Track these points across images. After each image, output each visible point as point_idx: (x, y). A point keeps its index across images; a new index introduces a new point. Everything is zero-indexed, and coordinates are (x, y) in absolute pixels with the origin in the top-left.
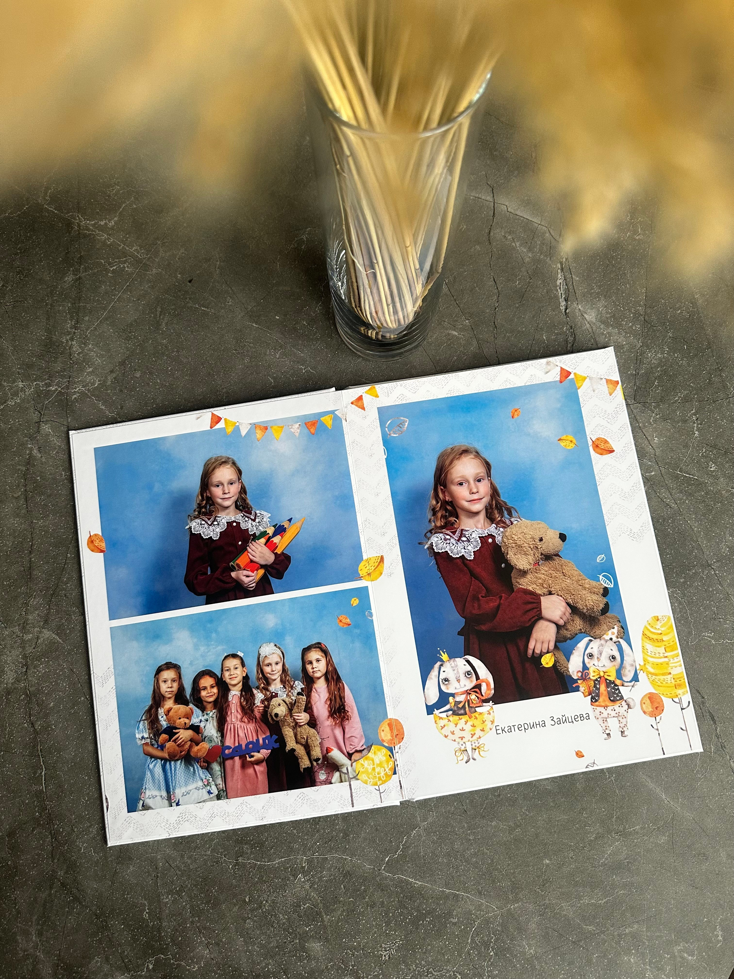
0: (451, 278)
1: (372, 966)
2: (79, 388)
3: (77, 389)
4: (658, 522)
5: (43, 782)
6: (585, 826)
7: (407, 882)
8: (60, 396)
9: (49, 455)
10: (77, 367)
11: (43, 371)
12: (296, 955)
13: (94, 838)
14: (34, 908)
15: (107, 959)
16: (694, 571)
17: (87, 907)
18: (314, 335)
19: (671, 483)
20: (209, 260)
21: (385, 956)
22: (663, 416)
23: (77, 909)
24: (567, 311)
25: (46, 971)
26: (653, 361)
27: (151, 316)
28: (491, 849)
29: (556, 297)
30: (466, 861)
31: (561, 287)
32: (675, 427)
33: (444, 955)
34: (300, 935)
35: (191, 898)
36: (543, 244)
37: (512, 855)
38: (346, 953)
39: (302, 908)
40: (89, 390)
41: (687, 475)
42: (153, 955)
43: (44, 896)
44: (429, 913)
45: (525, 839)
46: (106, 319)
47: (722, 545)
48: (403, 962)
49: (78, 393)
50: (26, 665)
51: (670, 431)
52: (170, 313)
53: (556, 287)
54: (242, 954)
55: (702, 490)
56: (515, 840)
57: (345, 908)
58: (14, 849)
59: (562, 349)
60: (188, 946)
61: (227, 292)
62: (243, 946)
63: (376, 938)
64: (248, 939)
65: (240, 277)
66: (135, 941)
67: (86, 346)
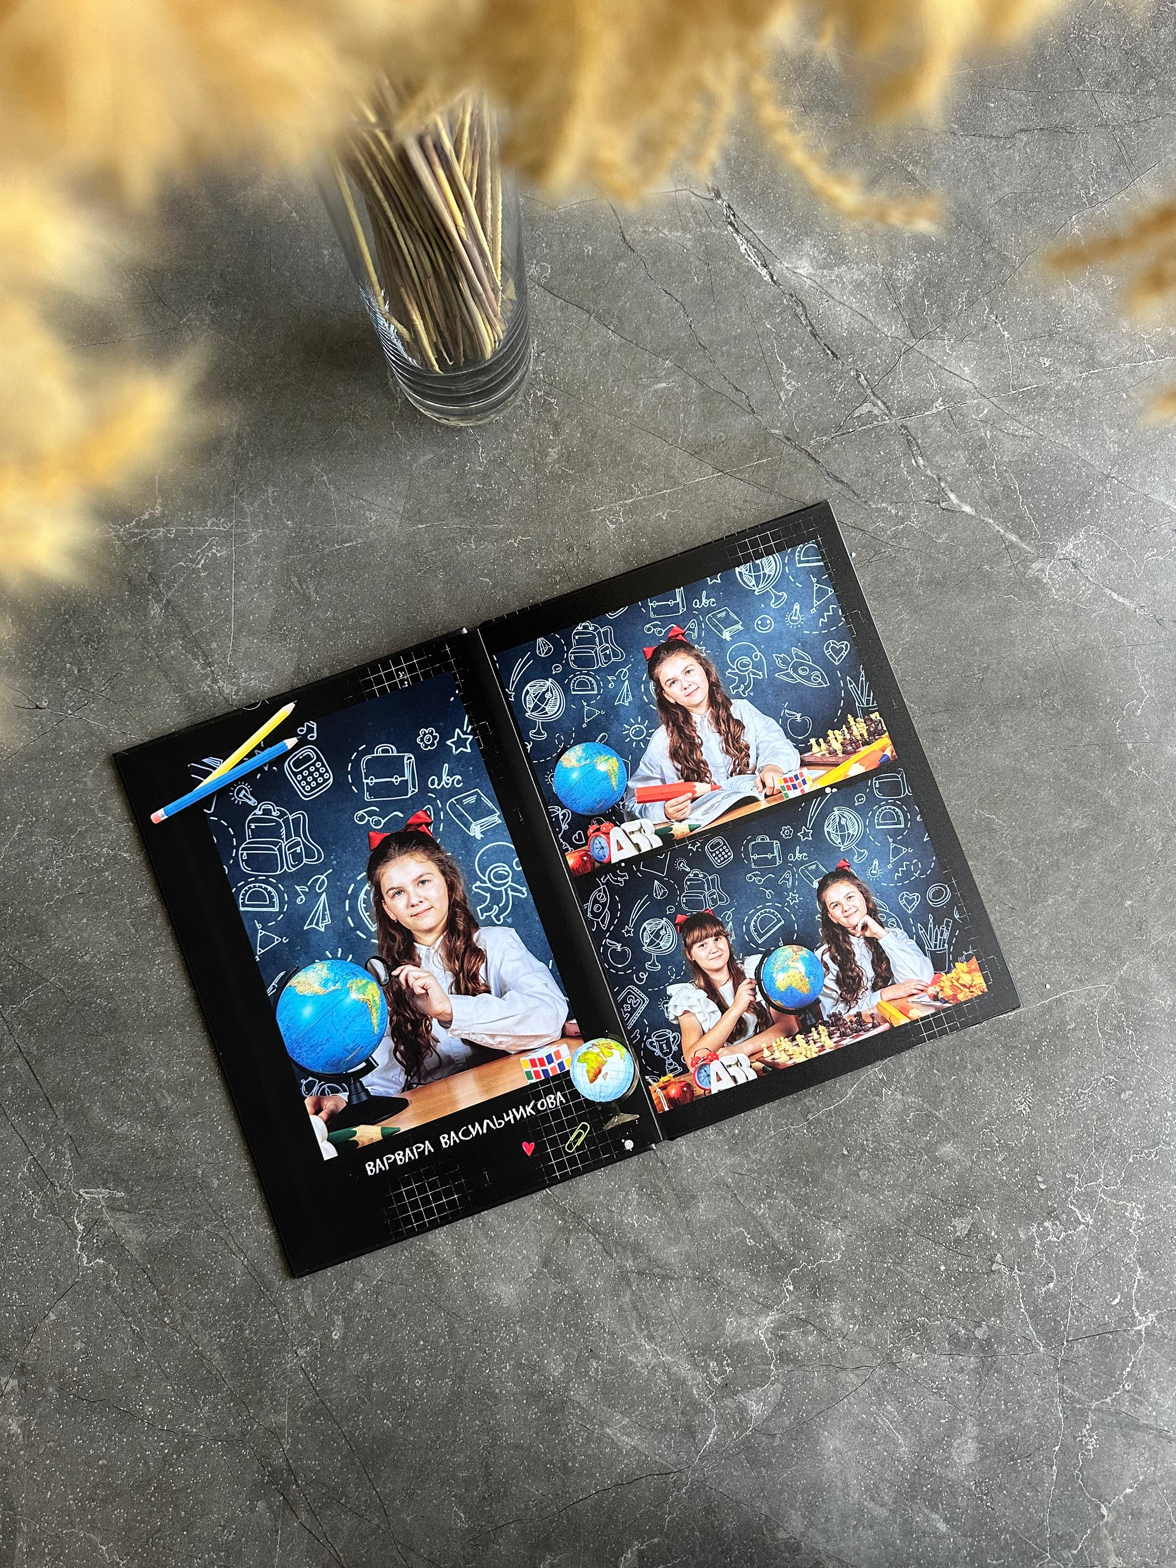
0: (615, 321)
1: (1017, 1129)
4: (1025, 463)
6: (1145, 840)
12: (934, 1173)
13: (639, 1203)
14: (626, 1319)
15: (740, 1313)
16: (1095, 494)
17: (682, 1278)
18: (499, 492)
19: (1012, 409)
20: (312, 481)
21: (1024, 1109)
22: (957, 338)
23: (672, 1287)
24: (775, 278)
25: (684, 1369)
26: (908, 278)
27: (291, 594)
28: (1064, 929)
29: (751, 269)
30: (1046, 959)
31: (749, 253)
32: (978, 342)
33: (1083, 1067)
34: (924, 1149)
35: (786, 1192)
36: (696, 213)
37: (1089, 920)
38: (984, 1134)
39: (908, 1121)
41: (1024, 389)
42: (785, 1274)
43: (627, 1299)
44: (1041, 1037)
45: (1092, 895)
46: (239, 631)
47: (1108, 445)
48: (1047, 1102)
51: (975, 350)
52: (310, 575)
53: (744, 257)
54: (878, 1209)
55: (1049, 396)
56: (1083, 903)
57: (952, 1091)
58: (561, 1274)
59: (797, 327)
60: (816, 1241)
61: (360, 507)
62: (873, 1201)
63: (1004, 1098)
64: (873, 1190)
65: (363, 478)
66: (757, 1274)
67: (239, 679)
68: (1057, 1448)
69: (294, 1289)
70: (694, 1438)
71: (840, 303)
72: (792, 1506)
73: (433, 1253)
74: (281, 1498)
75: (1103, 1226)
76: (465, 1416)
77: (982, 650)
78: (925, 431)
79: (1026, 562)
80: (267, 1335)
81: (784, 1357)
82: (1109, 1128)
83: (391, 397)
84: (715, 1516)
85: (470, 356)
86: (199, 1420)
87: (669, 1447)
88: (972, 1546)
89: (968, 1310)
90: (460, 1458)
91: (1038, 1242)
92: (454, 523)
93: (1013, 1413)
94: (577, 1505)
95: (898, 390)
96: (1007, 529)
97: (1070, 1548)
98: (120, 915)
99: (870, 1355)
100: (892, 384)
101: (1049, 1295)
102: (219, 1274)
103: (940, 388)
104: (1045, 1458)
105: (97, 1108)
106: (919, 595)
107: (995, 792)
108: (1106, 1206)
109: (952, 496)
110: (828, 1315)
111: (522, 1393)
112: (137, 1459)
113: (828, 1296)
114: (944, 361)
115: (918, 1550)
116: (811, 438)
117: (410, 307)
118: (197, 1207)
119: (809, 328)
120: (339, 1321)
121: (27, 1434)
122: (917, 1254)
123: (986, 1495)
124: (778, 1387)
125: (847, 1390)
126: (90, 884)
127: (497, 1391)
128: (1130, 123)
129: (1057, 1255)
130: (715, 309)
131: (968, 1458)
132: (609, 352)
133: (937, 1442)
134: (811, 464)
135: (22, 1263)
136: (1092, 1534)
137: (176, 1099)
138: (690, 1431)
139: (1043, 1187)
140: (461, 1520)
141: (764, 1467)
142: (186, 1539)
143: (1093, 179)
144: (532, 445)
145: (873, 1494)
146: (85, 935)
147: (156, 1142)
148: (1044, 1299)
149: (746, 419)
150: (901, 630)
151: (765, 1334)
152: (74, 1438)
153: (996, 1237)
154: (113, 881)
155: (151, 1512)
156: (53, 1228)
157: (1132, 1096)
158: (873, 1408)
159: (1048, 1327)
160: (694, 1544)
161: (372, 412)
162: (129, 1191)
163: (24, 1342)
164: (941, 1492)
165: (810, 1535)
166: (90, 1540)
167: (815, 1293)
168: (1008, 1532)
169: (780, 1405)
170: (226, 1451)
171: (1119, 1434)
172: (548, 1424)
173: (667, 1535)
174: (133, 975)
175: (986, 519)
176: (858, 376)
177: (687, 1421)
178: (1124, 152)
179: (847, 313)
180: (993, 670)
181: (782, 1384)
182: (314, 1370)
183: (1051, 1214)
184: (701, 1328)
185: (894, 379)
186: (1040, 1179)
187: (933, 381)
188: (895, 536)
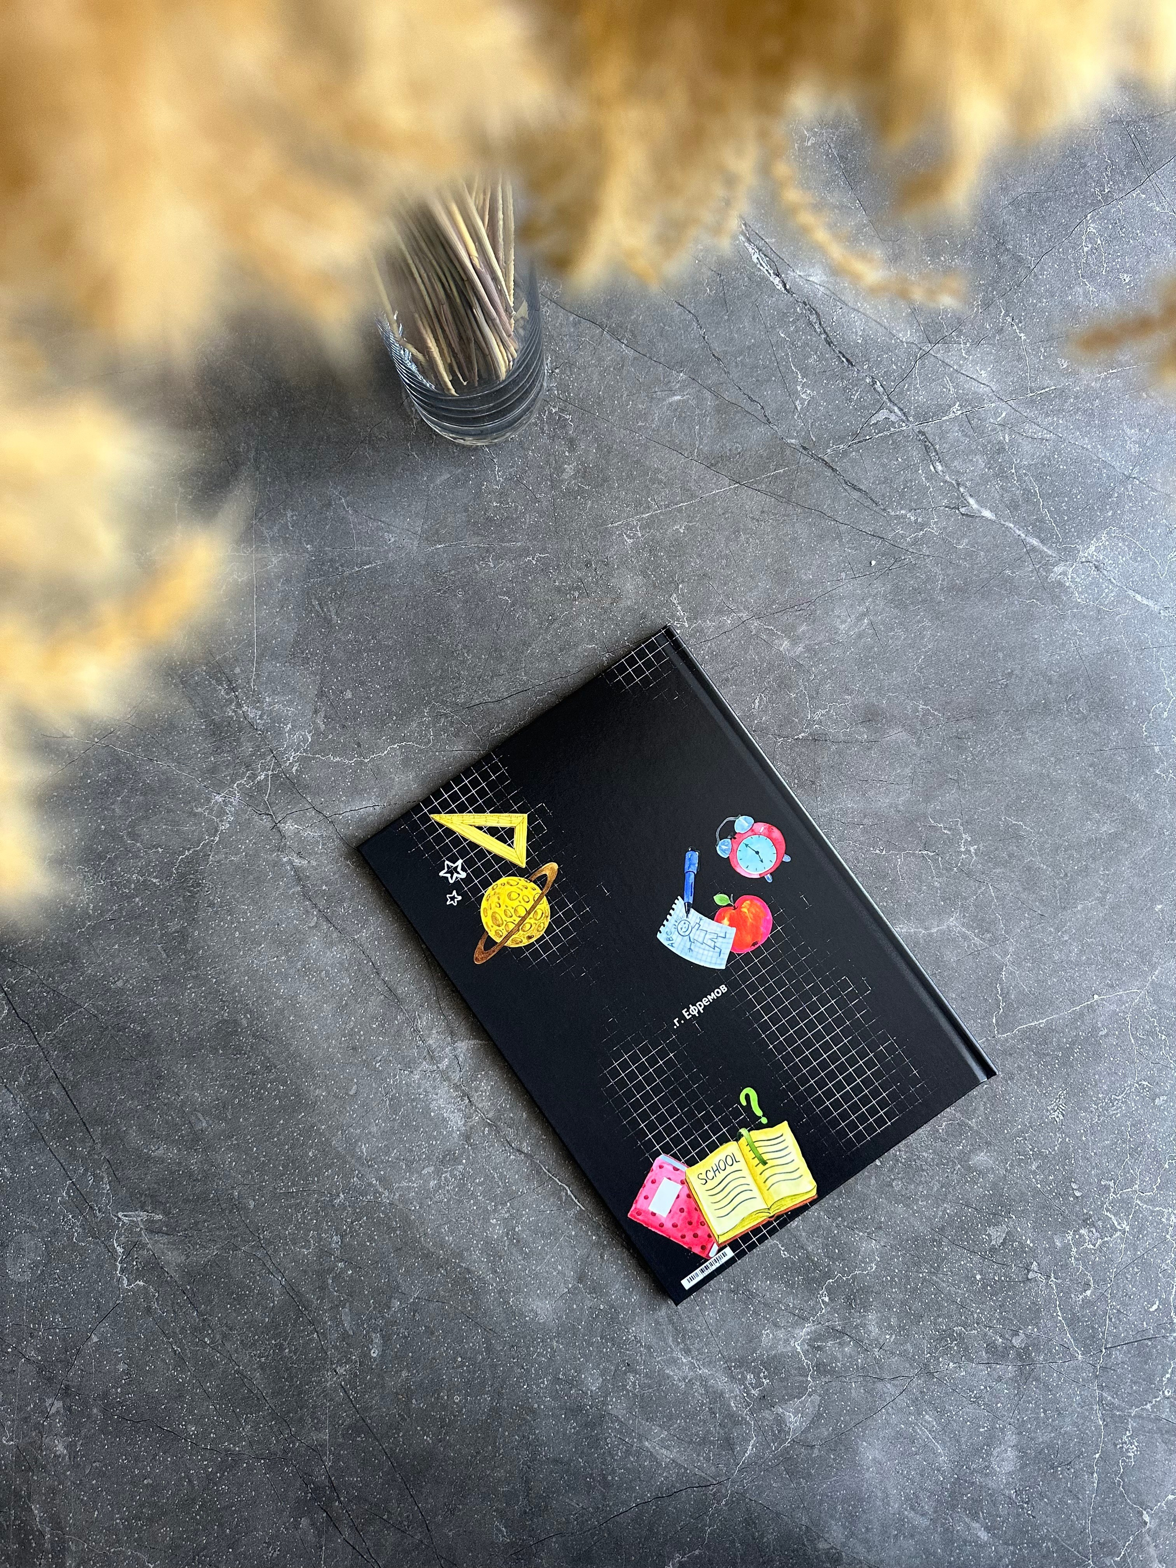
0: (628, 335)
1: (1051, 1137)
2: (292, 756)
3: (291, 758)
4: (1044, 465)
5: (576, 1201)
7: (1030, 1028)
8: (277, 780)
9: (317, 853)
10: (271, 734)
11: (234, 765)
12: (968, 1182)
14: (663, 1332)
15: (776, 1325)
16: (1116, 495)
17: (717, 1291)
18: (516, 510)
19: (1031, 412)
20: (330, 504)
21: (1057, 1117)
22: (973, 341)
23: (707, 1300)
24: (788, 287)
25: (721, 1382)
27: (312, 617)
28: (1094, 935)
29: (764, 279)
30: (1076, 965)
31: (761, 262)
32: (994, 345)
33: (1116, 1073)
34: (957, 1158)
37: (1119, 925)
38: (1017, 1143)
39: (941, 1131)
40: (305, 751)
41: (1042, 391)
42: (820, 1286)
44: (1073, 1043)
45: (1122, 900)
46: (262, 655)
47: (1128, 445)
48: (1081, 1109)
49: (296, 762)
50: (464, 1095)
51: (991, 353)
52: (331, 598)
53: (756, 266)
54: (912, 1219)
55: (1069, 397)
56: (1112, 908)
57: (984, 1100)
58: (596, 1289)
59: (811, 335)
60: (850, 1252)
61: (379, 528)
62: (906, 1211)
63: (1036, 1106)
64: (907, 1200)
65: (381, 500)
66: (792, 1286)
67: (263, 702)
68: (1097, 1456)
69: (332, 1308)
70: (733, 1450)
71: (855, 310)
72: (832, 1517)
73: (469, 1271)
74: (325, 1515)
75: (1140, 1232)
76: (504, 1431)
77: (1005, 655)
78: (943, 436)
79: (1048, 566)
80: (306, 1354)
81: (821, 1369)
82: (1143, 1133)
83: (407, 418)
84: (755, 1528)
85: (485, 375)
86: (242, 1439)
87: (708, 1459)
88: (1013, 1553)
89: (1004, 1318)
90: (500, 1474)
91: (1074, 1250)
92: (472, 543)
93: (1053, 1420)
94: (618, 1519)
95: (914, 396)
96: (1027, 533)
97: (1112, 1554)
98: (152, 940)
99: (908, 1365)
100: (908, 390)
101: (1087, 1303)
102: (258, 1294)
103: (957, 393)
104: (1086, 1465)
105: (133, 1133)
106: (940, 602)
107: (1022, 799)
108: (1142, 1213)
109: (972, 501)
110: (864, 1326)
111: (561, 1408)
112: (181, 1478)
113: (864, 1307)
114: (960, 366)
115: (959, 1558)
116: (828, 447)
117: (424, 332)
118: (232, 1228)
119: (823, 336)
120: (377, 1338)
121: (73, 1455)
122: (952, 1263)
123: (1027, 1503)
124: (816, 1398)
125: (885, 1400)
126: (121, 910)
127: (536, 1406)
128: (1144, 119)
129: (1094, 1262)
130: (728, 320)
131: (1008, 1467)
132: (623, 366)
133: (977, 1451)
134: (828, 473)
135: (64, 1286)
136: (1134, 1540)
137: (211, 1122)
138: (728, 1444)
139: (1078, 1194)
140: (502, 1534)
141: (803, 1478)
142: (232, 1557)
143: (1107, 175)
144: (548, 462)
145: (913, 1502)
146: (117, 961)
147: (192, 1164)
148: (1082, 1307)
149: (762, 429)
150: (923, 638)
151: (801, 1345)
152: (119, 1458)
153: (1031, 1245)
154: (143, 906)
155: (197, 1530)
156: (93, 1251)
157: (1166, 1101)
158: (912, 1418)
159: (1086, 1334)
160: (735, 1555)
161: (388, 433)
162: (166, 1213)
163: (68, 1365)
164: (981, 1501)
165: (851, 1545)
166: (138, 1559)
167: (851, 1304)
168: (1050, 1539)
169: (819, 1416)
170: (269, 1469)
171: (1160, 1440)
172: (587, 1438)
173: (708, 1547)
174: (165, 999)
175: (1007, 523)
176: (874, 383)
177: (725, 1433)
178: (1139, 148)
179: (861, 320)
180: (1017, 676)
181: (820, 1396)
182: (354, 1388)
183: (1086, 1222)
184: (737, 1341)
185: (910, 384)
186: (1074, 1186)
187: (950, 386)
188: (915, 542)
